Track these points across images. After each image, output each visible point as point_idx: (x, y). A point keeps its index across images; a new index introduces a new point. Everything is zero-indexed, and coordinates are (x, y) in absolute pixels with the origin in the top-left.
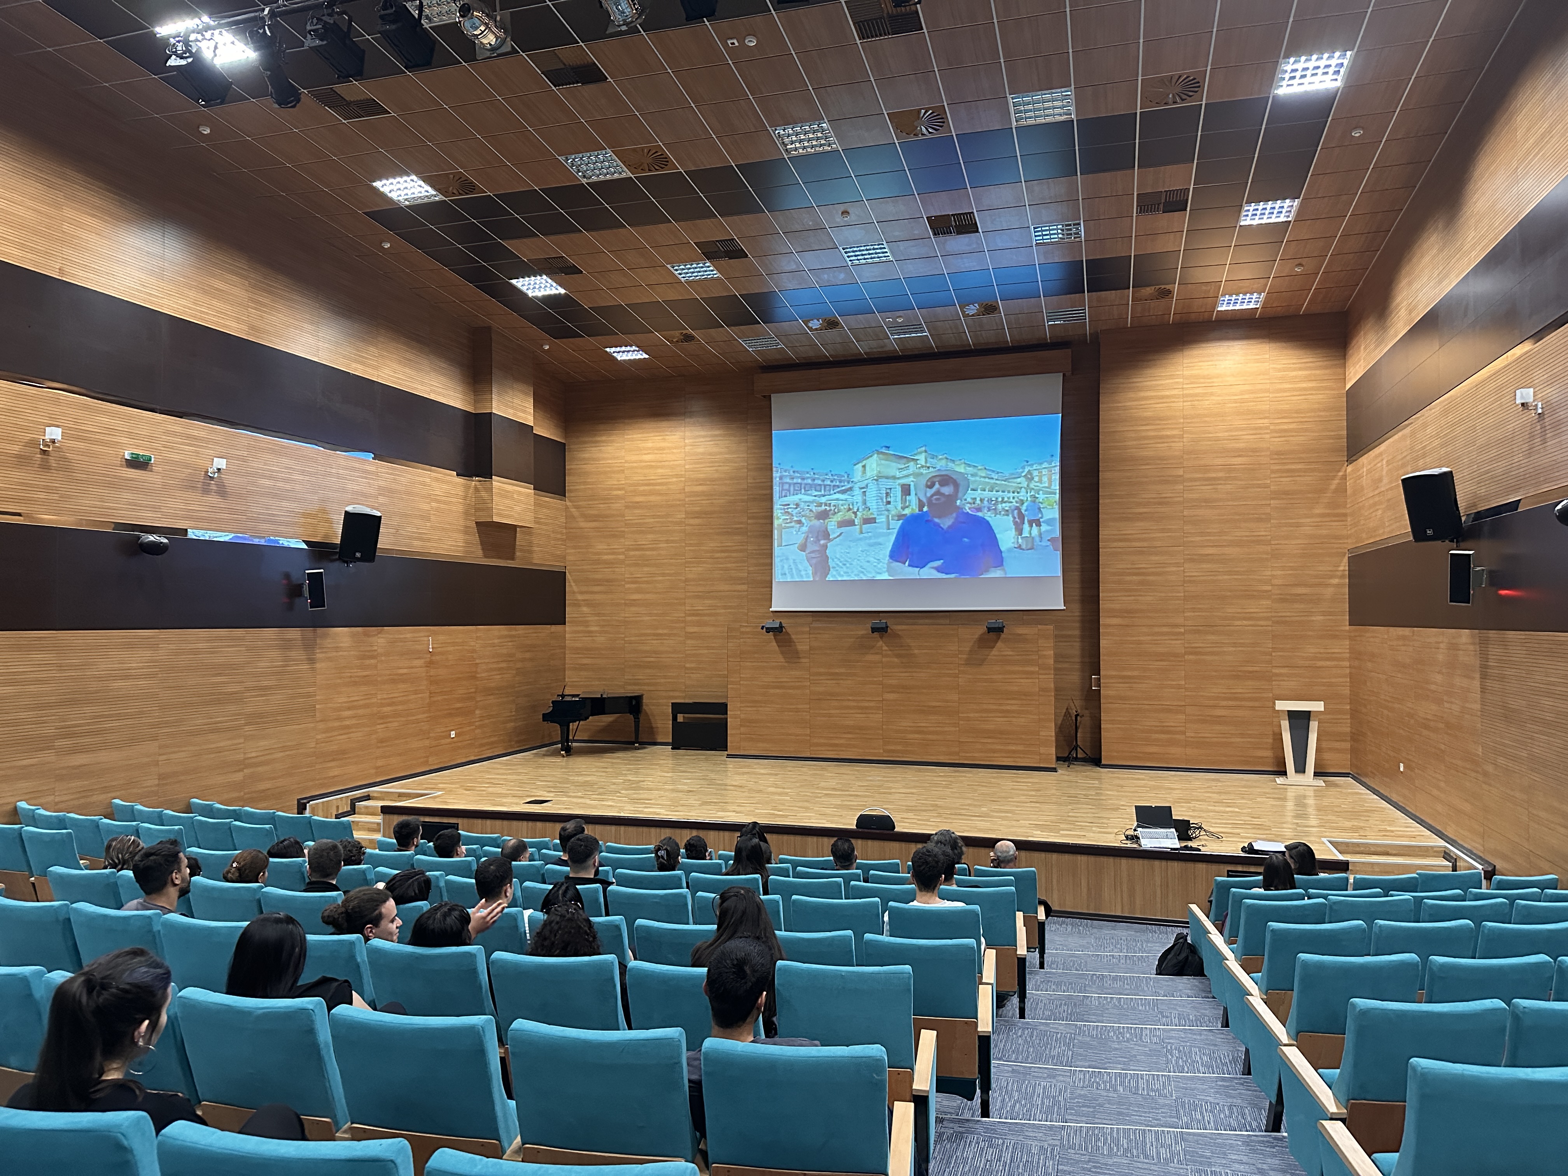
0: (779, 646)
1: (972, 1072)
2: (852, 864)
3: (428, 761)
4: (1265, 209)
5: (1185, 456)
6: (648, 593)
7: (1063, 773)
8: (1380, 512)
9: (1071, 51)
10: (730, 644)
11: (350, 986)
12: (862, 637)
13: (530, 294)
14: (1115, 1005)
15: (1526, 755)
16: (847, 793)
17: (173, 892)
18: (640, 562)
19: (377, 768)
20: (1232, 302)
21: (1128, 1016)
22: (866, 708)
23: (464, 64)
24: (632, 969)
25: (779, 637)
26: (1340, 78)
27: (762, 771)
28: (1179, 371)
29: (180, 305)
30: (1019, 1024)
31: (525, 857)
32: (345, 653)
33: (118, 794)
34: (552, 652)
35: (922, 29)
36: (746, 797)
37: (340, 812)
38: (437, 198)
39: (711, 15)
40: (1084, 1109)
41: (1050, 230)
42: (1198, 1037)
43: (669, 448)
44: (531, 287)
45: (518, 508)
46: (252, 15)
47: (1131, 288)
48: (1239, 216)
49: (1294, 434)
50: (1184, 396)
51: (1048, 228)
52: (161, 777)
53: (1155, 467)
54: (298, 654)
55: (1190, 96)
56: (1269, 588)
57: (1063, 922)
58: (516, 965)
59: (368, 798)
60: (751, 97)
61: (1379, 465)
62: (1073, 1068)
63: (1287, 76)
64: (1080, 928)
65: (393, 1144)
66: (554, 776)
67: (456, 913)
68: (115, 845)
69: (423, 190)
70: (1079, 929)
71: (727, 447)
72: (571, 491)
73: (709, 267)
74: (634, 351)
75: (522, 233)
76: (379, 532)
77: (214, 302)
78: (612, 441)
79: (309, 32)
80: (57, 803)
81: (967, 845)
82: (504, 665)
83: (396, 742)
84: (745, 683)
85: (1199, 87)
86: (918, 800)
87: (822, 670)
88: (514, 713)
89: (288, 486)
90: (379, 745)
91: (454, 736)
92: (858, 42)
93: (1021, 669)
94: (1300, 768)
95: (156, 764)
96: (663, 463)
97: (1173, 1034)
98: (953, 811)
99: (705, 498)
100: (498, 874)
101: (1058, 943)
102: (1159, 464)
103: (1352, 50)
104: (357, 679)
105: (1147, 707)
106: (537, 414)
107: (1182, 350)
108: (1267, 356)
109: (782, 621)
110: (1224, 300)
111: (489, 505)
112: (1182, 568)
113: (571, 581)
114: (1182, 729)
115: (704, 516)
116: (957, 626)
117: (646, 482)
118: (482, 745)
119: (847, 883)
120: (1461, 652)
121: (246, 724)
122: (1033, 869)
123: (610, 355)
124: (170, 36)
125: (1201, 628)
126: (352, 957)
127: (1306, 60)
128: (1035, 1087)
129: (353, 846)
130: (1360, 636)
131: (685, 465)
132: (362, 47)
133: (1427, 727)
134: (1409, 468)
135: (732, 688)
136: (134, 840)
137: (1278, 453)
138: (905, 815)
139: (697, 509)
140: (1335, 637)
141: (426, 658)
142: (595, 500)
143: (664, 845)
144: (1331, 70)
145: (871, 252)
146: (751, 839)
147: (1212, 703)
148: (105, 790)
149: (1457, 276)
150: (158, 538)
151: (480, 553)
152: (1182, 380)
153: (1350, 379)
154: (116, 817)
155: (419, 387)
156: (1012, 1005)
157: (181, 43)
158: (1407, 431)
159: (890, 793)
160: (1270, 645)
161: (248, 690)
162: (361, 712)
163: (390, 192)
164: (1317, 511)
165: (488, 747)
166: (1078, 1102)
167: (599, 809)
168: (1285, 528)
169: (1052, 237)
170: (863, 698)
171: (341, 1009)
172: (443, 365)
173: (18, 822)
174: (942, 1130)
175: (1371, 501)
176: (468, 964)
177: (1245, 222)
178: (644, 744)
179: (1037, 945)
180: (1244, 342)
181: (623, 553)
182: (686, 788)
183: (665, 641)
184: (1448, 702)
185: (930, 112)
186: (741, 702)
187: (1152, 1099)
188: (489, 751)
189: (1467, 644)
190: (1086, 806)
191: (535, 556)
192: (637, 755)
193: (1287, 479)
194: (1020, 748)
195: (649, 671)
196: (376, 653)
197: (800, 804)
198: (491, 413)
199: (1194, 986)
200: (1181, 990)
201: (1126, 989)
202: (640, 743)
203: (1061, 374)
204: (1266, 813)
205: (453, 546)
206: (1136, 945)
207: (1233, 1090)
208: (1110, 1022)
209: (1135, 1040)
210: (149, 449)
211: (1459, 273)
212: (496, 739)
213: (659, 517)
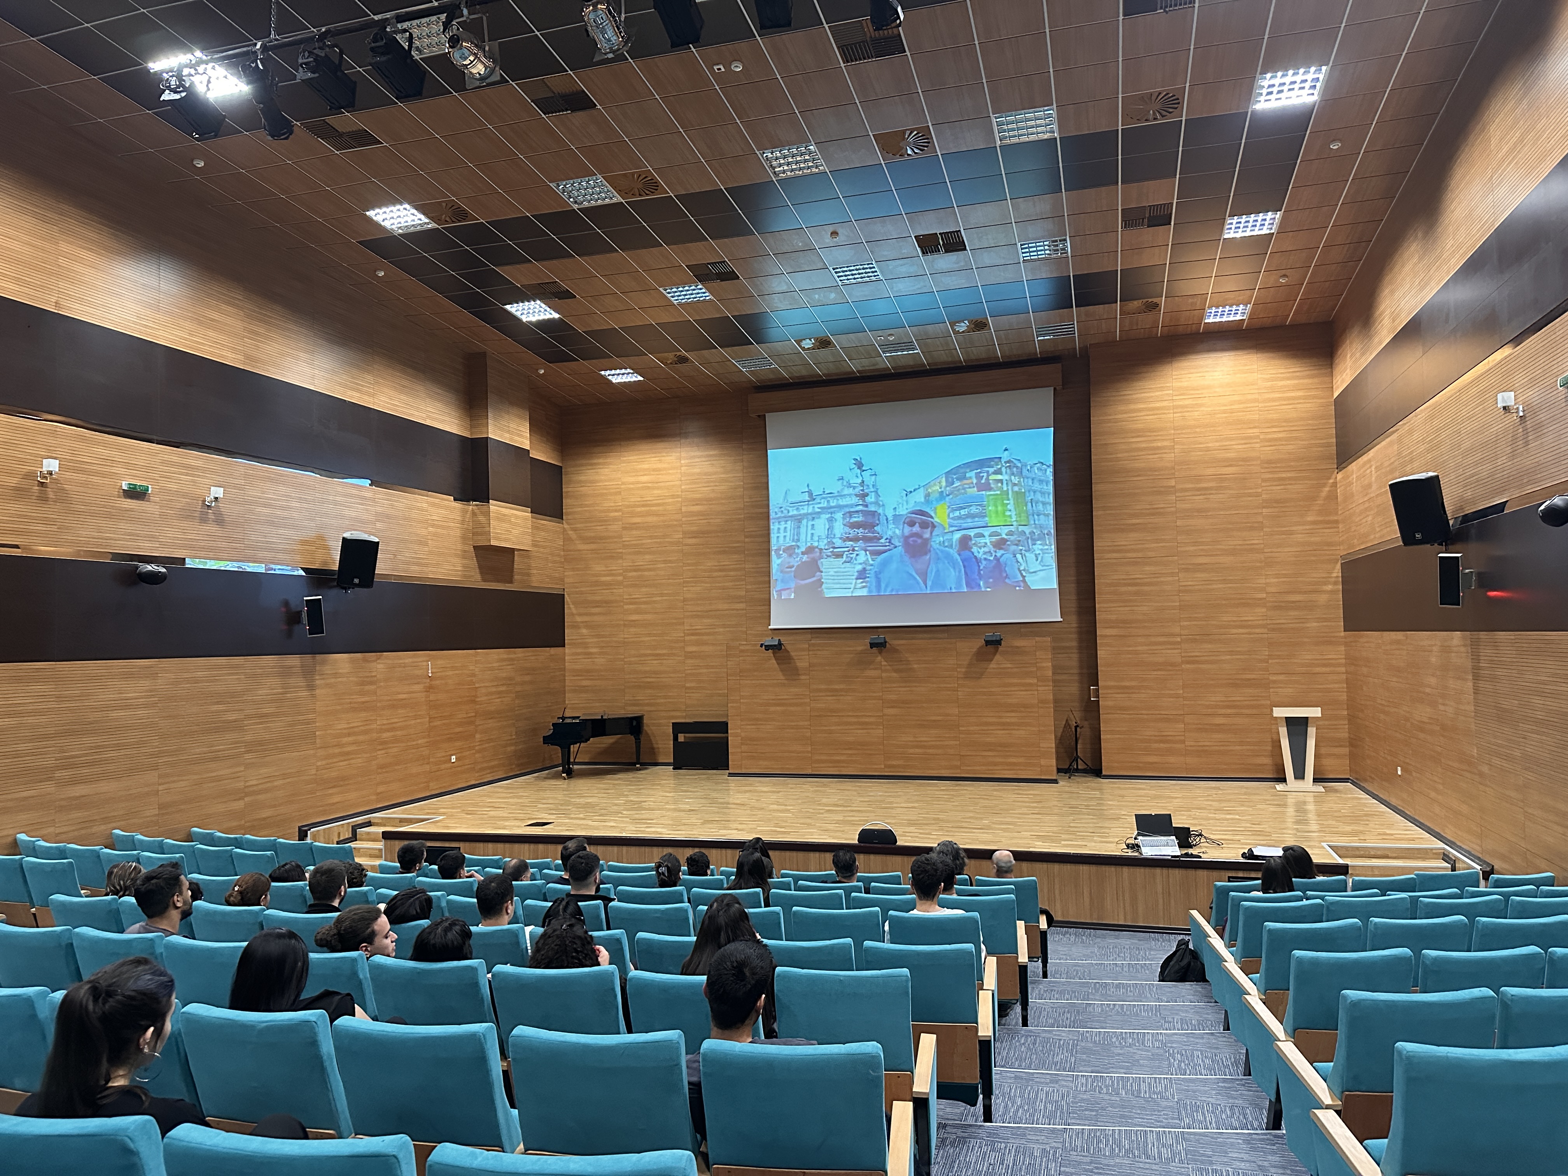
0: (778, 664)
1: (974, 1077)
2: (853, 875)
3: (428, 786)
4: (1248, 222)
5: (1176, 467)
6: (646, 613)
7: (1065, 784)
8: (1370, 518)
9: (1051, 70)
10: (729, 663)
11: (352, 999)
12: (861, 652)
13: (524, 319)
14: (1118, 1012)
15: (1520, 755)
16: (849, 808)
17: (175, 915)
18: (637, 583)
19: (378, 794)
20: (1219, 314)
21: (1131, 1022)
22: (866, 723)
23: (455, 94)
24: (632, 979)
25: (778, 655)
26: (1316, 92)
27: (765, 789)
28: (1168, 383)
29: (177, 336)
30: (1023, 1032)
31: (527, 877)
32: (345, 679)
33: (118, 824)
34: (552, 674)
35: (905, 52)
36: (748, 815)
37: (341, 839)
38: (430, 226)
39: (696, 41)
40: (1087, 1113)
41: (1037, 247)
42: (1200, 1041)
43: (665, 469)
44: (525, 312)
45: (514, 532)
46: (245, 49)
47: (1119, 302)
48: (1223, 229)
49: (1284, 443)
50: (1175, 407)
51: (1034, 245)
52: (161, 807)
53: (1147, 478)
54: (301, 682)
55: (1170, 113)
56: (1264, 595)
57: (1066, 933)
58: (517, 978)
59: (369, 824)
60: (738, 121)
61: (1368, 471)
62: (1075, 1073)
63: (1264, 91)
64: (1084, 938)
65: (395, 1140)
66: (556, 799)
67: (457, 928)
68: (117, 872)
69: (416, 218)
70: (1082, 939)
71: (722, 467)
72: (568, 514)
73: (701, 289)
74: (628, 374)
75: (515, 259)
76: (377, 557)
77: (211, 333)
78: (610, 464)
79: (301, 65)
80: (57, 835)
81: (969, 857)
82: (503, 688)
83: (396, 767)
84: (745, 701)
85: (1177, 103)
86: (919, 814)
87: (823, 687)
88: (514, 737)
89: (285, 514)
90: (380, 771)
91: (454, 760)
92: (842, 65)
93: (1019, 681)
94: (1300, 775)
95: (157, 793)
96: (659, 484)
97: (1175, 1038)
98: (954, 824)
99: (702, 518)
100: (499, 891)
101: (1061, 953)
102: (1150, 475)
103: (1327, 65)
104: (356, 706)
105: (1145, 717)
106: (533, 438)
107: (1171, 362)
108: (1255, 367)
109: (782, 639)
110: (1211, 313)
111: (487, 529)
112: (1177, 578)
113: (570, 603)
114: (1183, 738)
115: (701, 535)
116: (954, 640)
117: (642, 503)
118: (482, 769)
119: (848, 896)
120: (1453, 654)
121: (248, 752)
122: (1034, 878)
123: (604, 377)
124: (162, 72)
125: (1197, 637)
126: (355, 974)
127: (1283, 76)
128: (1038, 1093)
129: (355, 868)
130: (1354, 641)
131: (681, 485)
132: (353, 79)
133: (1422, 730)
134: (1397, 474)
135: (732, 707)
136: (135, 866)
137: (1269, 462)
138: (908, 829)
139: (694, 528)
140: (1329, 643)
141: (425, 683)
142: (593, 522)
143: (665, 862)
144: (1307, 85)
145: (860, 271)
146: (753, 854)
147: (1210, 711)
148: (106, 820)
149: (1438, 284)
150: (156, 567)
151: (478, 577)
152: (1171, 392)
153: (1338, 388)
154: (117, 847)
155: (416, 413)
156: (1016, 1013)
157: (174, 78)
158: (1394, 437)
159: (892, 808)
160: (1266, 653)
161: (249, 717)
162: (361, 738)
163: (384, 220)
164: (1309, 519)
165: (489, 771)
166: (1081, 1106)
167: (601, 830)
168: (1278, 536)
169: (1039, 253)
170: (863, 714)
171: (344, 1021)
172: (440, 391)
173: (18, 853)
174: (946, 1135)
175: (1362, 507)
176: (470, 979)
177: (1229, 234)
178: (645, 765)
179: (1040, 955)
180: (1232, 353)
181: (620, 575)
182: (688, 807)
183: (664, 661)
184: (1444, 705)
185: (915, 132)
186: (741, 720)
187: (1155, 1102)
188: (488, 775)
189: (1458, 646)
190: (1087, 817)
191: (534, 579)
192: (641, 776)
193: (1279, 488)
194: (1021, 760)
195: (649, 691)
196: (375, 679)
197: (802, 821)
198: (487, 438)
199: (1197, 991)
200: (1183, 996)
201: (1129, 996)
202: (641, 764)
203: (1052, 388)
204: (1266, 820)
205: (452, 570)
206: (1139, 953)
207: (1234, 1091)
208: (1113, 1028)
209: (1137, 1044)
210: (145, 479)
211: (1440, 281)
212: (496, 762)
213: (656, 537)
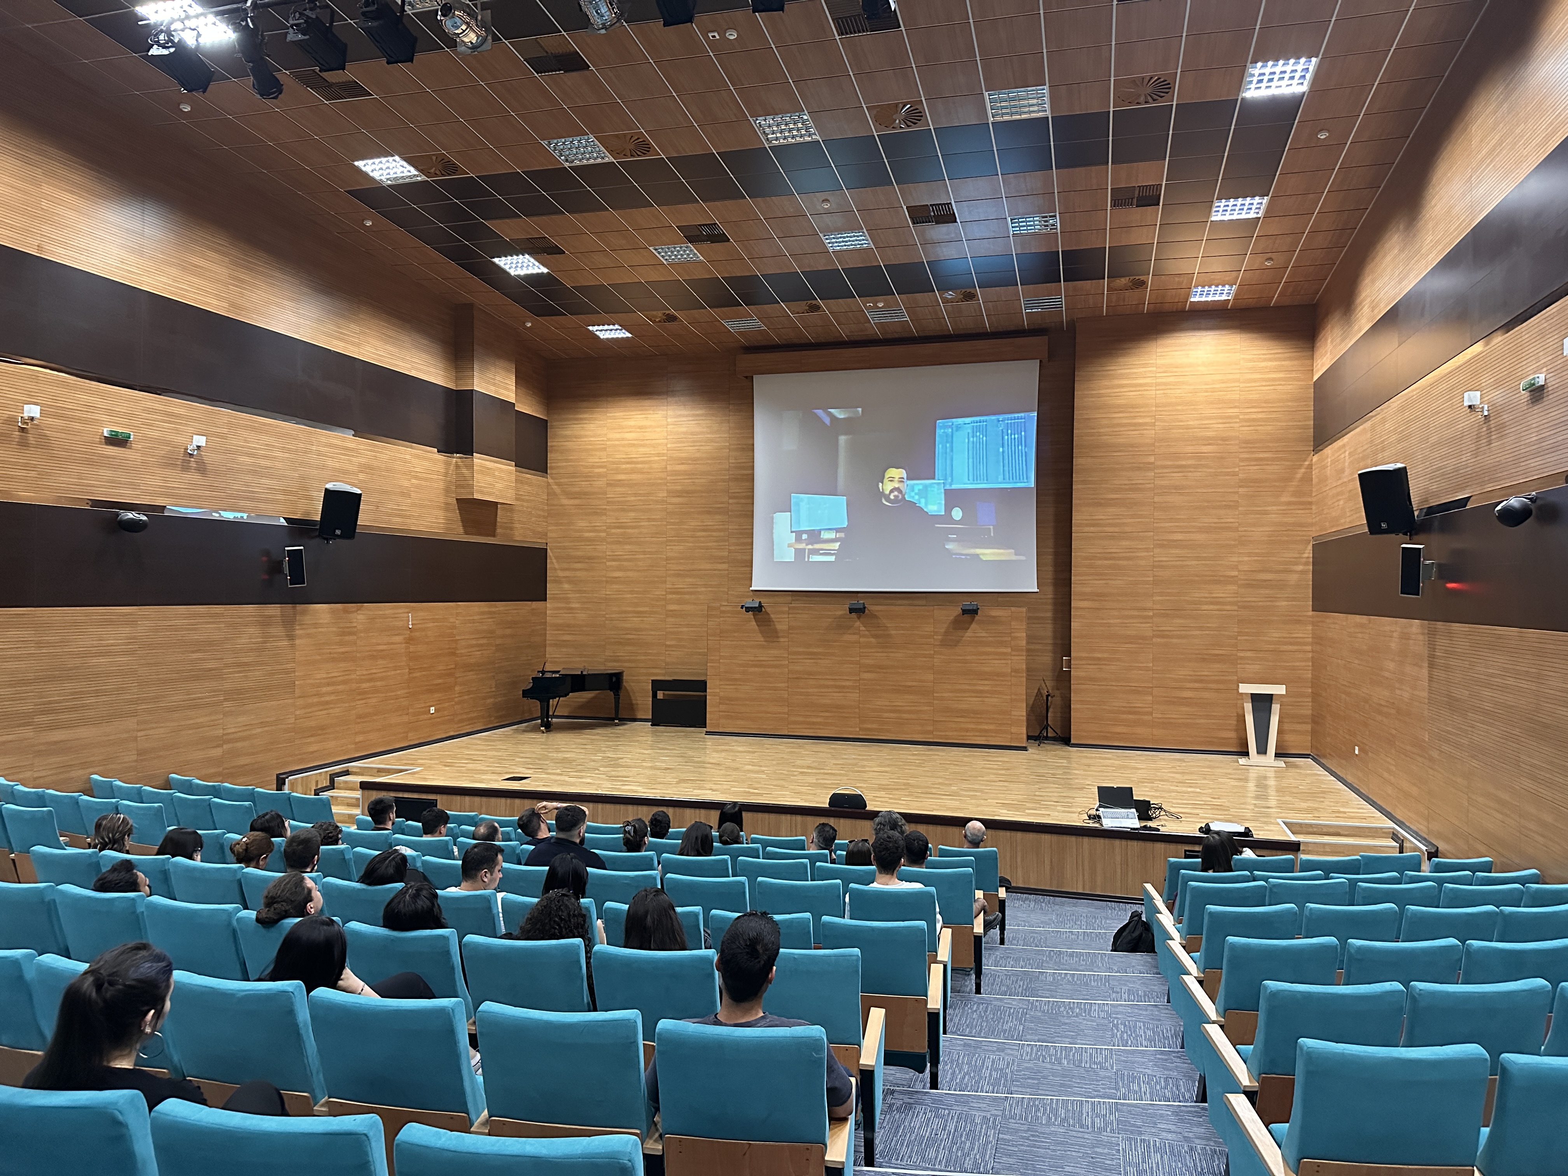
0: (758, 625)
1: (923, 1048)
3: (407, 736)
4: (1236, 205)
5: (1157, 444)
6: (629, 570)
7: (1034, 752)
8: (1341, 502)
9: (1045, 51)
10: (709, 623)
12: (841, 617)
13: (513, 272)
14: (1069, 981)
15: (1467, 743)
16: (822, 771)
18: (621, 540)
19: (356, 743)
20: (1205, 293)
21: (1080, 991)
22: (843, 687)
23: (446, 49)
25: (758, 617)
26: (1306, 83)
27: (740, 749)
28: (1152, 360)
29: (160, 282)
30: (975, 1000)
32: (325, 630)
33: (96, 769)
34: (533, 628)
35: (900, 27)
36: (722, 775)
37: (319, 787)
38: (419, 178)
40: (1029, 1081)
41: (1026, 222)
42: (1144, 1013)
43: (650, 426)
44: (514, 266)
45: (497, 485)
46: (235, 7)
47: (1106, 279)
48: (1210, 212)
49: (1263, 423)
50: (1157, 384)
51: (1024, 220)
52: (140, 752)
53: (1127, 453)
54: (278, 630)
55: (1162, 97)
56: (1236, 573)
57: (1026, 899)
58: (488, 948)
59: (347, 773)
60: (732, 88)
61: (1343, 456)
62: (1022, 1042)
63: (1255, 79)
64: (1043, 905)
65: (365, 1118)
66: (533, 752)
69: (405, 170)
70: (1041, 906)
71: (708, 427)
72: (552, 468)
73: (692, 250)
74: (616, 330)
75: (504, 213)
76: (359, 508)
77: (196, 280)
78: (595, 419)
79: (292, 26)
80: (35, 779)
82: (484, 641)
83: (375, 718)
84: (725, 661)
85: (1170, 88)
86: (890, 778)
87: (801, 650)
88: (494, 689)
89: (268, 463)
90: (359, 720)
91: (433, 712)
92: (837, 38)
93: (993, 650)
94: (1262, 750)
95: (135, 739)
96: (645, 442)
97: (1120, 1009)
98: (924, 790)
99: (686, 477)
101: (1020, 919)
102: (1130, 451)
103: (1317, 57)
104: (336, 656)
105: (1116, 688)
106: (519, 391)
107: (1156, 339)
108: (1238, 347)
109: (762, 601)
110: (1197, 292)
111: (471, 482)
112: (1152, 554)
113: (553, 558)
114: (1150, 709)
115: (685, 495)
116: (932, 608)
117: (627, 460)
118: (461, 721)
119: (813, 864)
120: (1411, 642)
121: (225, 700)
122: (995, 849)
123: (592, 333)
125: (1169, 612)
127: (1273, 65)
128: (985, 1060)
129: (331, 823)
130: (1322, 622)
131: (666, 444)
133: (1380, 713)
134: (1369, 462)
135: (712, 666)
137: (1247, 442)
138: (878, 794)
139: (679, 488)
140: (1298, 622)
141: (405, 635)
142: (577, 477)
144: (1297, 75)
145: (851, 239)
147: (1178, 684)
148: (84, 765)
149: (1416, 277)
150: (137, 515)
151: (461, 530)
152: (1154, 369)
153: (1318, 371)
154: (95, 794)
155: (401, 364)
156: (969, 982)
157: (163, 33)
158: (1368, 425)
159: (863, 772)
160: (1236, 630)
161: (227, 666)
162: (341, 688)
163: (372, 171)
164: (1284, 499)
165: (468, 723)
166: (1024, 1074)
167: (576, 786)
168: (1253, 516)
169: (1029, 228)
170: (840, 677)
172: (425, 342)
174: (893, 1101)
175: (1334, 491)
177: (1216, 217)
178: (623, 720)
180: (1217, 332)
181: (604, 531)
182: (664, 765)
183: (645, 619)
184: (1399, 689)
185: (909, 106)
186: (720, 680)
187: (1094, 1072)
188: (469, 727)
189: (1417, 633)
190: (1052, 785)
191: (516, 533)
192: (617, 731)
193: (1255, 468)
194: (992, 727)
195: (630, 648)
196: (355, 630)
197: (775, 783)
198: (472, 390)
199: (1148, 962)
200: (1133, 966)
201: (1082, 965)
202: (620, 720)
203: (1038, 361)
204: (1226, 794)
205: (434, 523)
206: (1096, 921)
207: (1170, 1063)
208: (1062, 997)
209: (1084, 1015)
210: (128, 426)
211: (1418, 275)
212: (475, 714)
213: (640, 495)
